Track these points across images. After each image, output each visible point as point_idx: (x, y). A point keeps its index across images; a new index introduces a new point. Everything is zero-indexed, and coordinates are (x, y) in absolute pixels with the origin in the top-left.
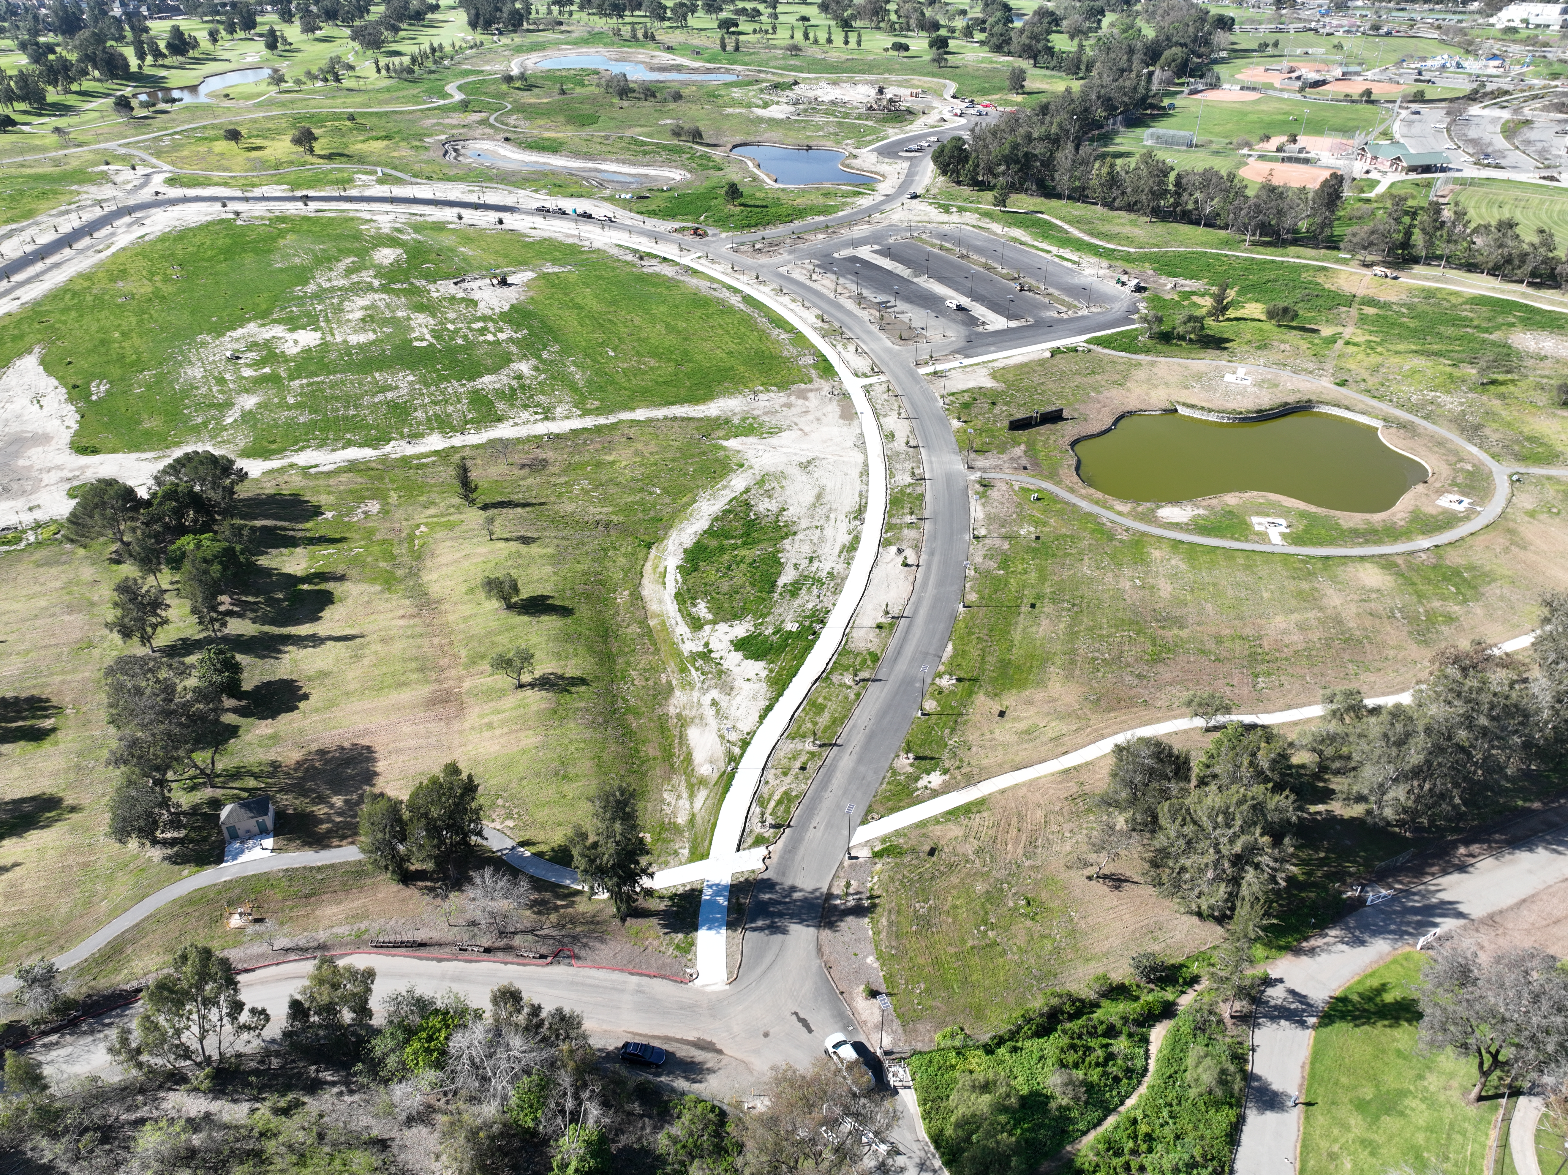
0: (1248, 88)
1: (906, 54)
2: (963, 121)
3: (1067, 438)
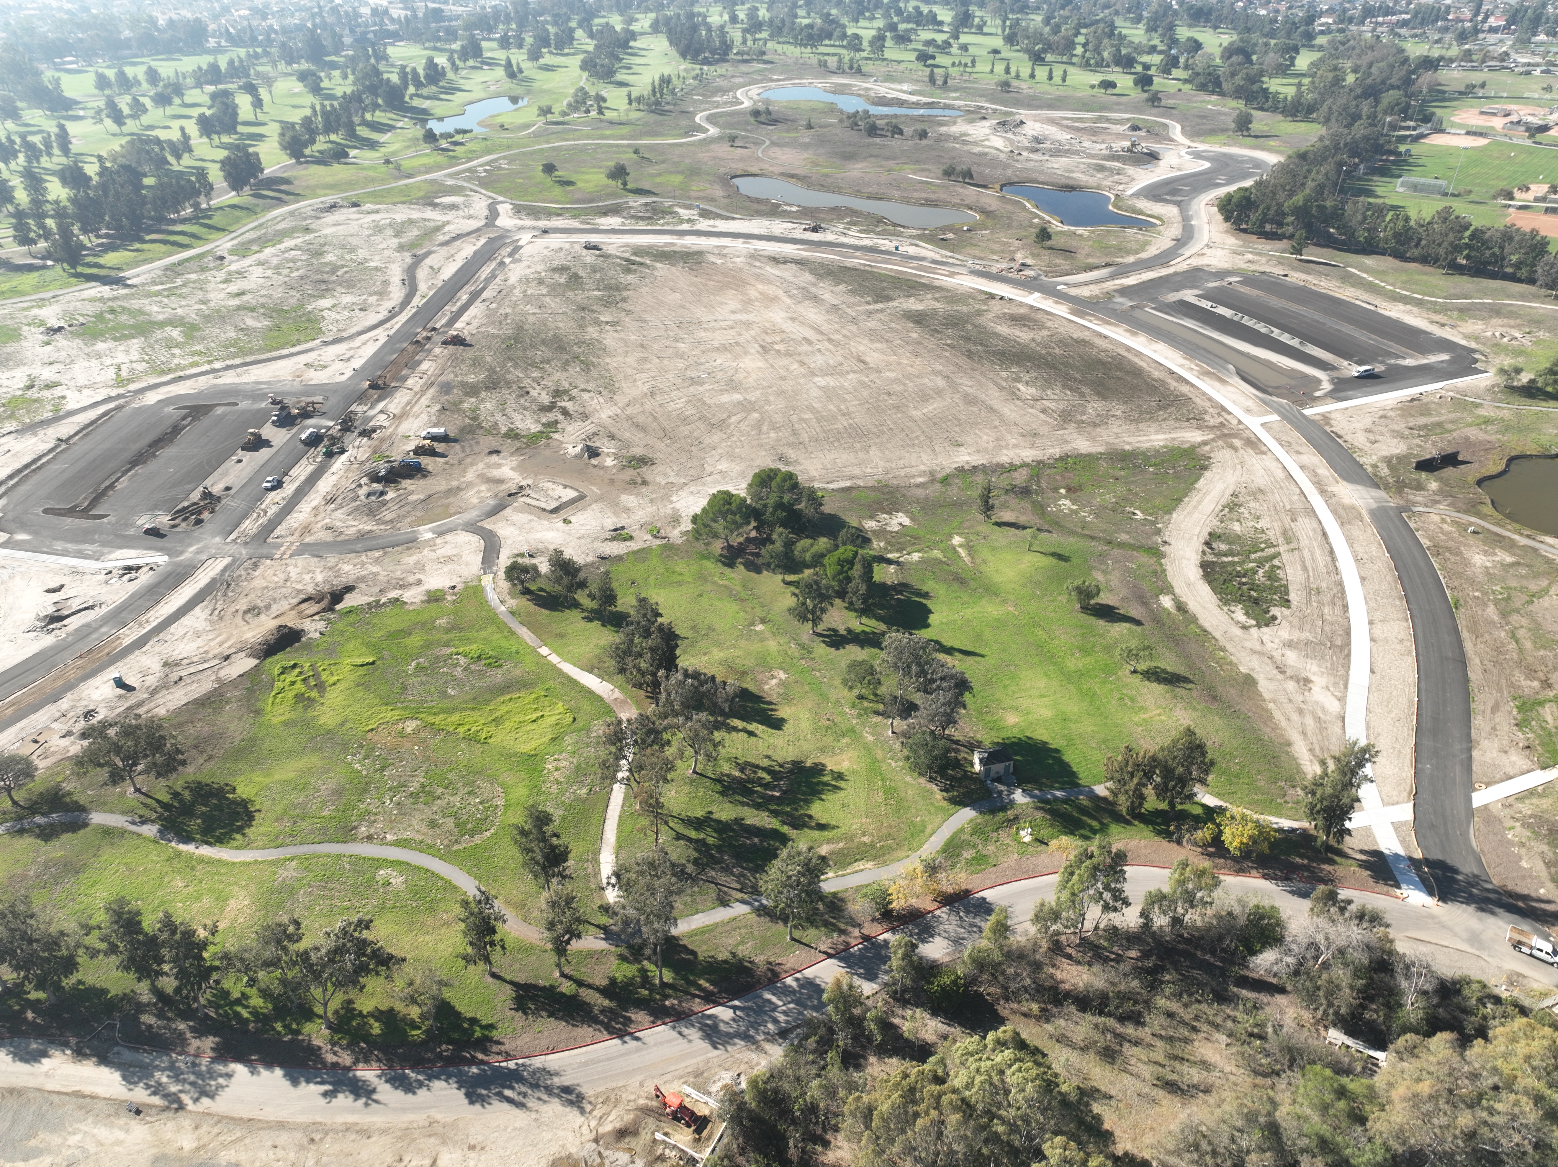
0: (1475, 134)
1: (1116, 91)
2: (1207, 165)
3: (1471, 479)
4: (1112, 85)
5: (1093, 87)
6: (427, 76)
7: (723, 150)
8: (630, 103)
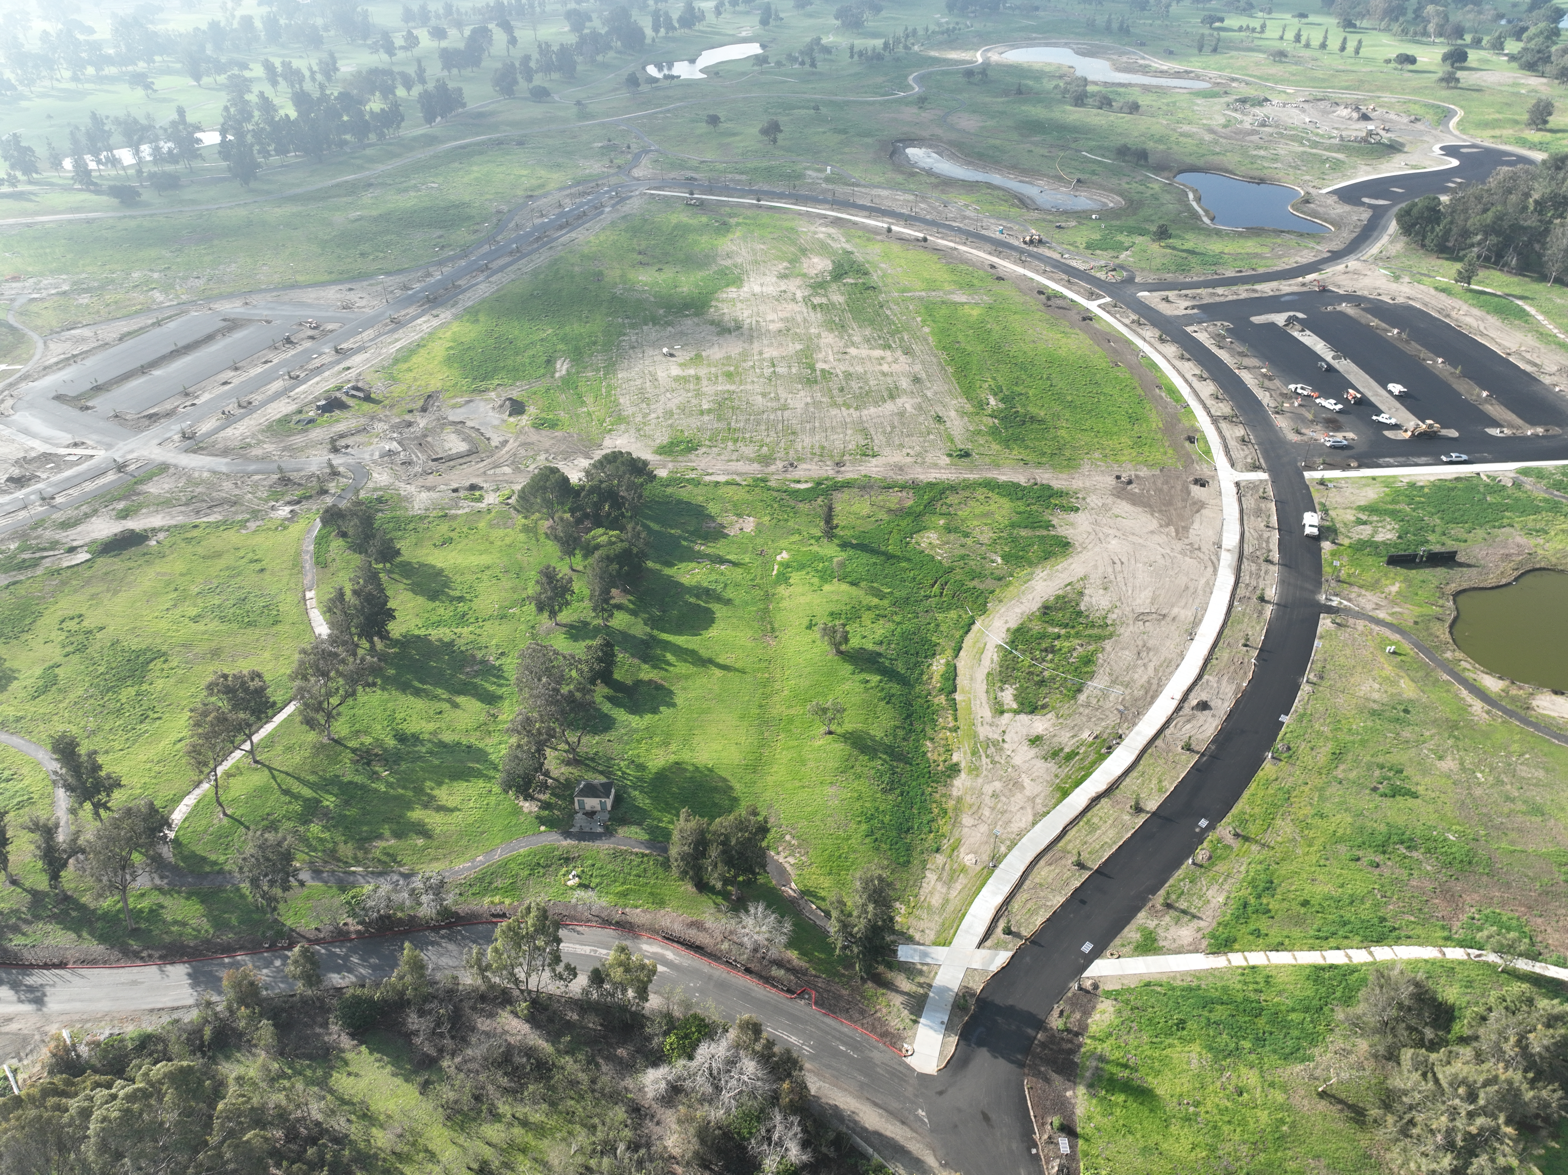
1: (1411, 67)
2: (1455, 163)
3: (1453, 587)
4: (1412, 60)
5: (1388, 61)
6: (681, 20)
7: (910, 113)
8: (852, 57)
